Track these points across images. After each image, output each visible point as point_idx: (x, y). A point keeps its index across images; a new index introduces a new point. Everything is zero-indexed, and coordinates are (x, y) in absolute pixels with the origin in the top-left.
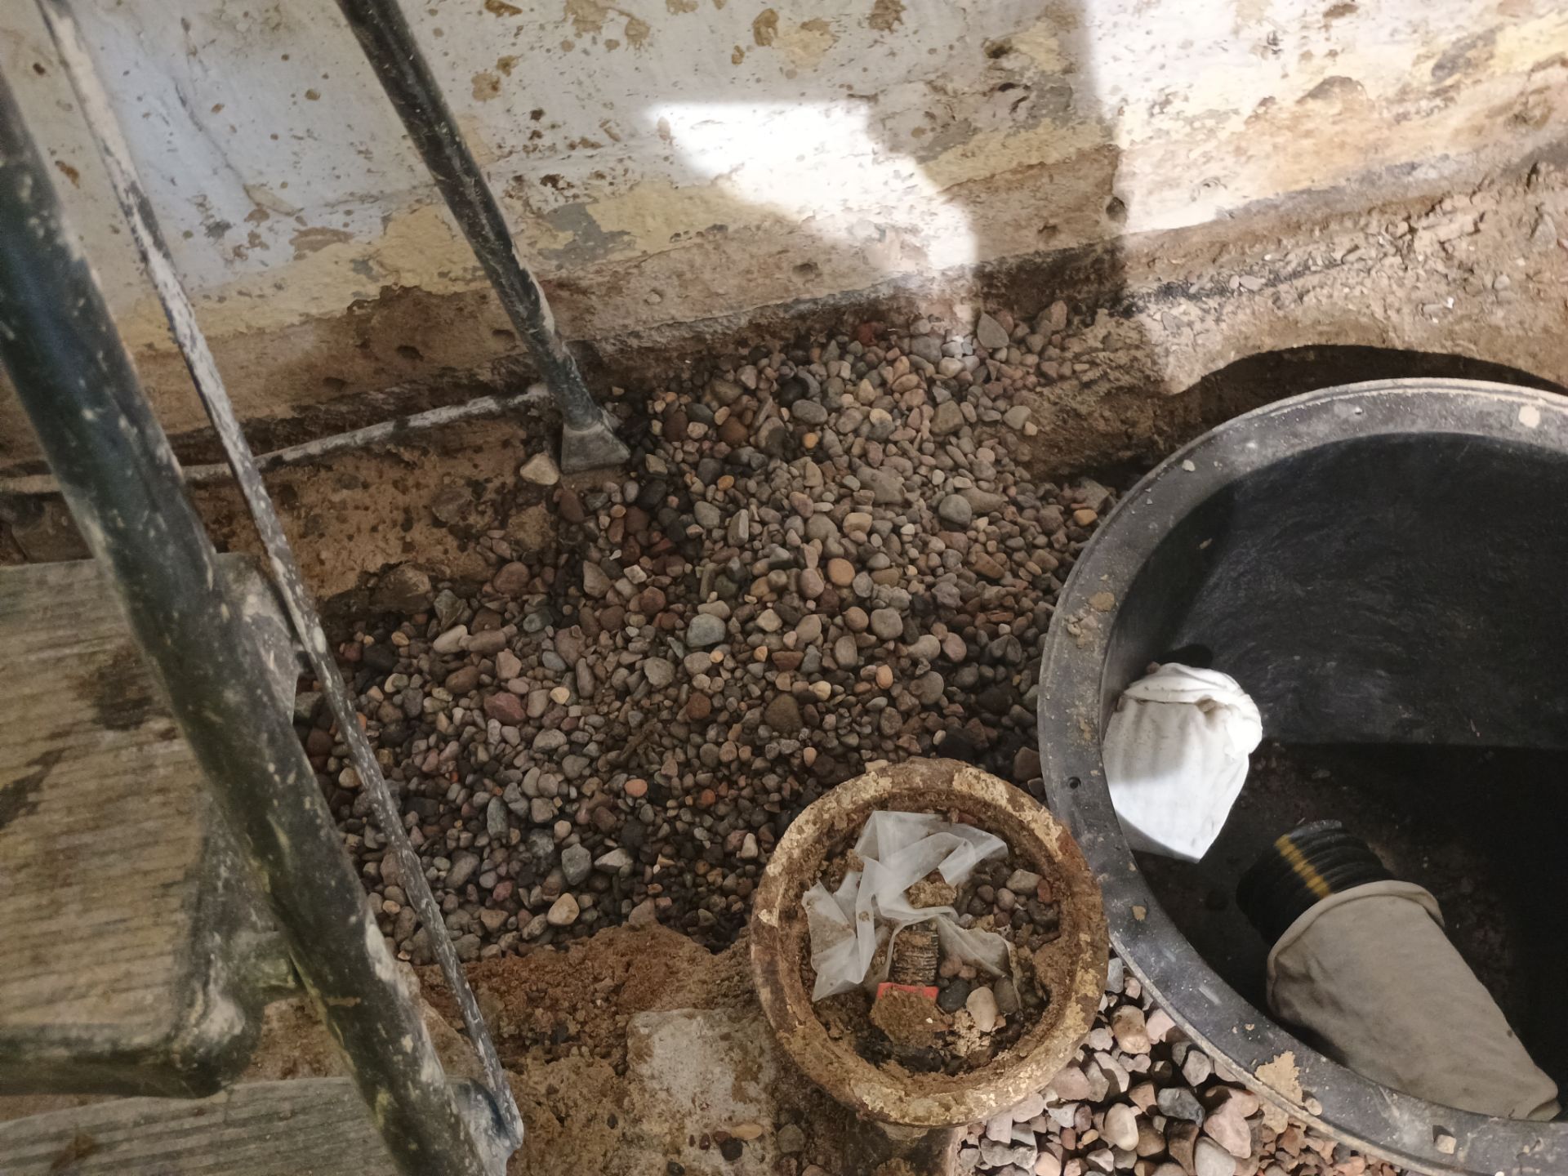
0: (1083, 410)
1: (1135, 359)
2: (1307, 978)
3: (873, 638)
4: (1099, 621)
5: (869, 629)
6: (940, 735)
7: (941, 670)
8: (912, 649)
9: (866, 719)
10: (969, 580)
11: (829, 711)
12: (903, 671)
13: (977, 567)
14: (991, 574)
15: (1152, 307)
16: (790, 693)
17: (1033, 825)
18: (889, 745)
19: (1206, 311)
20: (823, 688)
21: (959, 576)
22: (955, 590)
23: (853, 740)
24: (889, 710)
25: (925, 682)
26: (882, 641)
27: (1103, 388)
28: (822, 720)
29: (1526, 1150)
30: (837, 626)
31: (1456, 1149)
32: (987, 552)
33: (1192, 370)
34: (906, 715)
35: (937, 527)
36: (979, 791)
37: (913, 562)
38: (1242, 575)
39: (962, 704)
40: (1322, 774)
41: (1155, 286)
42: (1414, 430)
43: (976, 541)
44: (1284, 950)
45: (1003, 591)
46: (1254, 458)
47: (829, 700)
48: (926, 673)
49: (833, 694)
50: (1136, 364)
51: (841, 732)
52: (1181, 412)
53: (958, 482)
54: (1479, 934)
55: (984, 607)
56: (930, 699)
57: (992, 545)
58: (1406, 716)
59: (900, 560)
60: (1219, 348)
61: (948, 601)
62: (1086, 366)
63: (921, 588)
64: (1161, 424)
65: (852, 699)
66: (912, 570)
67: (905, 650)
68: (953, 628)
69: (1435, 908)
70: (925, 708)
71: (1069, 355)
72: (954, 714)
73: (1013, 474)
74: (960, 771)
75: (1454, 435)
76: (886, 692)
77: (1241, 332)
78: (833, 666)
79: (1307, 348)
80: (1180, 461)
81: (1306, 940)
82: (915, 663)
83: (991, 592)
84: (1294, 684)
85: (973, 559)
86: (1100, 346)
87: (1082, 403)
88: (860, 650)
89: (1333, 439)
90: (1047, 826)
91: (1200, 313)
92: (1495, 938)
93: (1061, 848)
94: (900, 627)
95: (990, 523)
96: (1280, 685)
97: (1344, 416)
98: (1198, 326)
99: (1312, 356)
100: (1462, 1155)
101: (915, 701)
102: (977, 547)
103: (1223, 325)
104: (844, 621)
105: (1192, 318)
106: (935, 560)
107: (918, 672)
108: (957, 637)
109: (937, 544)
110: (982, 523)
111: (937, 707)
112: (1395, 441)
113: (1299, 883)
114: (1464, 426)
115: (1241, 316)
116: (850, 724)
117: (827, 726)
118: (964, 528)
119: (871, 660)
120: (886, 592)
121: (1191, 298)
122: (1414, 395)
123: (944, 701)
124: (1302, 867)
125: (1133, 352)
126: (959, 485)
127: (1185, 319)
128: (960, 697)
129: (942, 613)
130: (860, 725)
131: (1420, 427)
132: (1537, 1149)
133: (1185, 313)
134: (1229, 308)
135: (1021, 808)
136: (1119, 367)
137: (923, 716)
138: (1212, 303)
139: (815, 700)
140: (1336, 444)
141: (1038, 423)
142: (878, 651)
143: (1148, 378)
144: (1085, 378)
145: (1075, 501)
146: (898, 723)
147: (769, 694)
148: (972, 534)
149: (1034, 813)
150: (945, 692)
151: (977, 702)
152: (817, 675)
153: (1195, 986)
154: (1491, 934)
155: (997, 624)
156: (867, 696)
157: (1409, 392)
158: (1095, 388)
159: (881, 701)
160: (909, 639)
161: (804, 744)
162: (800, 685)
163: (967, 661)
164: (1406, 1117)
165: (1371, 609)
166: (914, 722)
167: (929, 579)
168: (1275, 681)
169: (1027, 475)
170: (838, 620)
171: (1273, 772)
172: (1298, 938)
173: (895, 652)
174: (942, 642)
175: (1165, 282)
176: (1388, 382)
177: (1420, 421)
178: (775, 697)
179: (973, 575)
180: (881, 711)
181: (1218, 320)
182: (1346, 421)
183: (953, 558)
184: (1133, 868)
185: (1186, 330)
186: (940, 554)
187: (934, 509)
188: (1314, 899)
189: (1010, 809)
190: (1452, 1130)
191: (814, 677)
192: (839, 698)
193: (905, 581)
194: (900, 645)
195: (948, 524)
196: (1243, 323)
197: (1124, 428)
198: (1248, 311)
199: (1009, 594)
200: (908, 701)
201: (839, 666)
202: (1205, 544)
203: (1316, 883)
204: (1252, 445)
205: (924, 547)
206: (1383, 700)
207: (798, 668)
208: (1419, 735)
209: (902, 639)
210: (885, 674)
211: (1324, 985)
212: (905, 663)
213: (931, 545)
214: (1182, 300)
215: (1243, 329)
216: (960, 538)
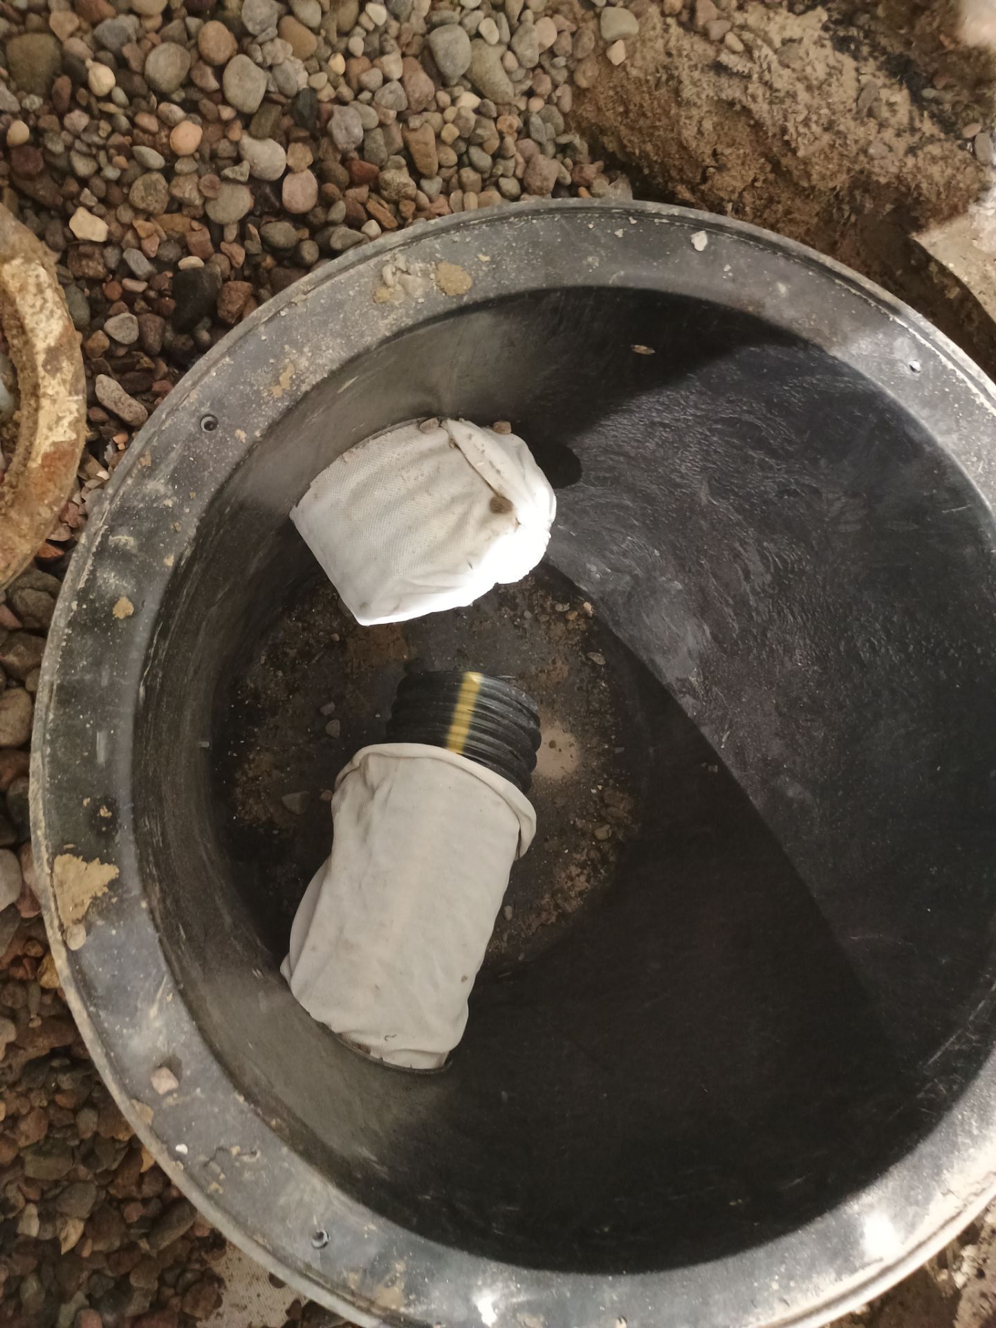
0: (688, 92)
1: (793, 96)
2: (372, 791)
3: (213, 84)
4: (426, 295)
5: (219, 71)
6: (194, 261)
7: (259, 199)
8: (246, 141)
9: (121, 160)
10: (389, 142)
11: (87, 109)
12: (214, 156)
13: (411, 136)
14: (420, 162)
15: (871, 65)
16: (59, 43)
17: (45, 403)
18: (126, 215)
19: (913, 130)
20: (103, 77)
21: (382, 125)
22: (358, 132)
23: (83, 167)
24: (157, 176)
25: (227, 190)
26: (221, 97)
27: (732, 91)
28: (70, 110)
29: (235, 1150)
30: (187, 29)
31: (170, 1093)
32: (438, 136)
33: (834, 175)
34: (176, 205)
35: (414, 49)
36: (27, 306)
37: (348, 55)
38: (664, 425)
39: (248, 256)
40: (599, 659)
41: (898, 49)
42: (940, 440)
43: (441, 110)
44: (380, 755)
45: (412, 189)
46: (769, 302)
47: (99, 99)
48: (235, 182)
49: (108, 98)
50: (788, 101)
51: (78, 145)
52: (780, 208)
53: (488, 27)
54: (574, 870)
55: (377, 188)
56: (217, 213)
57: (450, 132)
58: (693, 679)
59: (334, 37)
60: (883, 180)
61: (340, 136)
62: (739, 47)
63: (327, 93)
64: (748, 198)
65: (124, 122)
66: (338, 63)
67: (236, 132)
68: (317, 167)
69: (528, 837)
70: (205, 219)
71: (739, 18)
72: (230, 258)
73: (555, 86)
74: (28, 260)
75: (968, 486)
76: (172, 156)
77: (918, 187)
78: (134, 64)
79: (957, 281)
80: (699, 226)
81: (402, 763)
82: (238, 160)
83: (398, 177)
84: (638, 571)
85: (415, 122)
86: (777, 44)
87: (695, 83)
88: (188, 83)
89: (860, 368)
90: (59, 419)
91: (905, 120)
92: (582, 883)
93: (46, 456)
94: (252, 102)
95: (477, 111)
96: (627, 562)
97: (897, 355)
98: (888, 134)
99: (954, 293)
100: (170, 1101)
101: (198, 202)
102: (436, 118)
103: (910, 161)
104: (199, 28)
105: (893, 121)
106: (372, 78)
107: (228, 172)
108: (314, 182)
109: (393, 64)
110: (469, 101)
111: (217, 231)
112: (912, 433)
113: (446, 720)
114: (985, 485)
115: (935, 170)
116: (99, 148)
117: (67, 122)
118: (442, 81)
119: (190, 107)
120: (280, 51)
121: (916, 99)
122: (981, 407)
123: (231, 233)
124: (464, 710)
125: (800, 87)
126: (483, 30)
127: (885, 113)
128: (255, 246)
129: (325, 142)
130: (110, 160)
131: (947, 440)
132: (246, 1158)
133: (891, 105)
134: (935, 149)
135: (54, 370)
136: (768, 85)
137: (195, 225)
138: (928, 127)
139: (81, 81)
140: (858, 376)
141: (631, 55)
142: (206, 105)
143: (784, 131)
144: (725, 58)
145: (588, 188)
146: (156, 203)
147: (34, 19)
148: (444, 97)
149: (63, 391)
150: (242, 223)
151: (269, 271)
152: (108, 56)
153: (97, 727)
154: (583, 878)
155: (370, 216)
156: (146, 137)
157: (981, 399)
158: (724, 81)
159: (155, 159)
160: (252, 128)
161: (24, 114)
162: (79, 47)
163: (299, 220)
164: (158, 1024)
165: (747, 574)
166: (179, 222)
167: (346, 92)
168: (625, 554)
169: (567, 103)
170: (193, 22)
171: (567, 621)
172: (398, 758)
173: (227, 124)
174: (288, 170)
175: (913, 54)
176: (974, 368)
177: (955, 436)
178: (39, 31)
179: (399, 142)
180: (147, 170)
181: (912, 150)
182: (892, 363)
183: (391, 96)
184: (170, 562)
185: (872, 124)
186: (386, 80)
187: (432, 26)
188: (441, 743)
189: (41, 358)
190: (187, 1073)
191: (102, 54)
192: (111, 108)
193: (316, 63)
194: (238, 125)
195: (427, 58)
196: (930, 178)
197: (709, 161)
198: (949, 171)
199: (414, 200)
200: (187, 190)
201: (143, 74)
202: (642, 349)
203: (459, 731)
204: (782, 288)
205: (375, 54)
206: (689, 652)
207: (94, 25)
208: (687, 702)
209: (246, 119)
210: (188, 135)
211: (374, 809)
212: (224, 148)
213: (385, 59)
214: (905, 92)
215: (924, 185)
216: (423, 84)
